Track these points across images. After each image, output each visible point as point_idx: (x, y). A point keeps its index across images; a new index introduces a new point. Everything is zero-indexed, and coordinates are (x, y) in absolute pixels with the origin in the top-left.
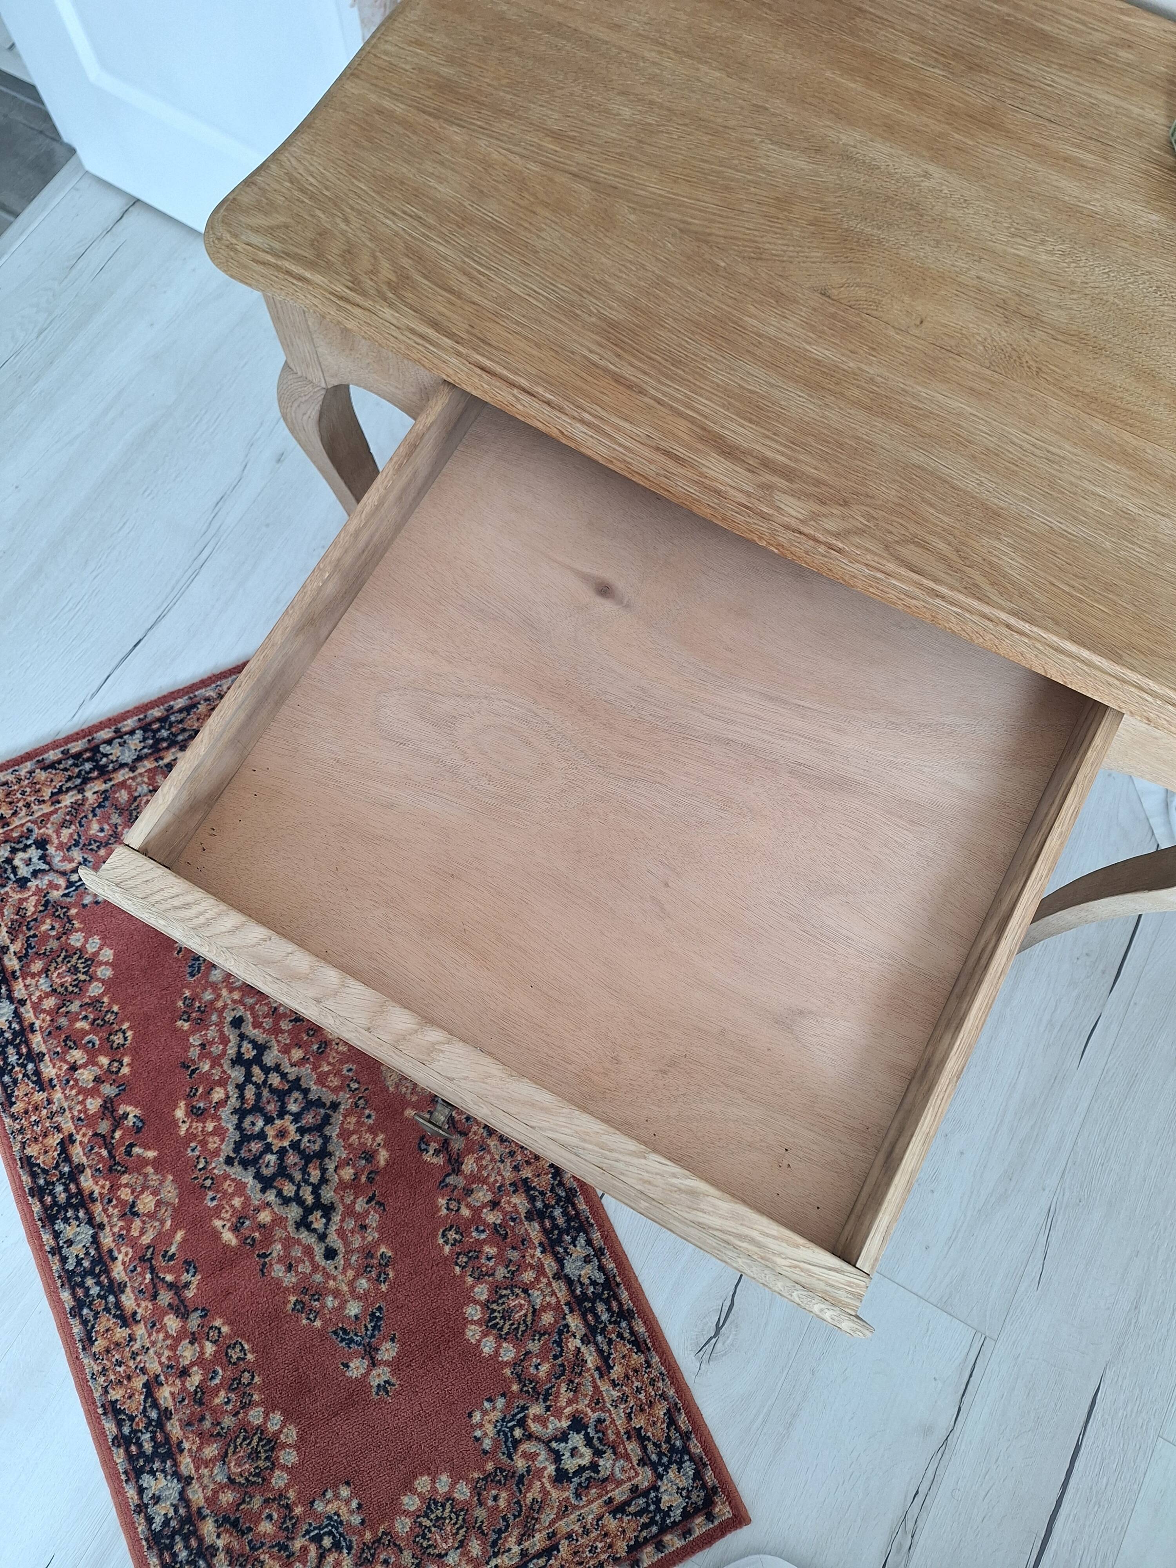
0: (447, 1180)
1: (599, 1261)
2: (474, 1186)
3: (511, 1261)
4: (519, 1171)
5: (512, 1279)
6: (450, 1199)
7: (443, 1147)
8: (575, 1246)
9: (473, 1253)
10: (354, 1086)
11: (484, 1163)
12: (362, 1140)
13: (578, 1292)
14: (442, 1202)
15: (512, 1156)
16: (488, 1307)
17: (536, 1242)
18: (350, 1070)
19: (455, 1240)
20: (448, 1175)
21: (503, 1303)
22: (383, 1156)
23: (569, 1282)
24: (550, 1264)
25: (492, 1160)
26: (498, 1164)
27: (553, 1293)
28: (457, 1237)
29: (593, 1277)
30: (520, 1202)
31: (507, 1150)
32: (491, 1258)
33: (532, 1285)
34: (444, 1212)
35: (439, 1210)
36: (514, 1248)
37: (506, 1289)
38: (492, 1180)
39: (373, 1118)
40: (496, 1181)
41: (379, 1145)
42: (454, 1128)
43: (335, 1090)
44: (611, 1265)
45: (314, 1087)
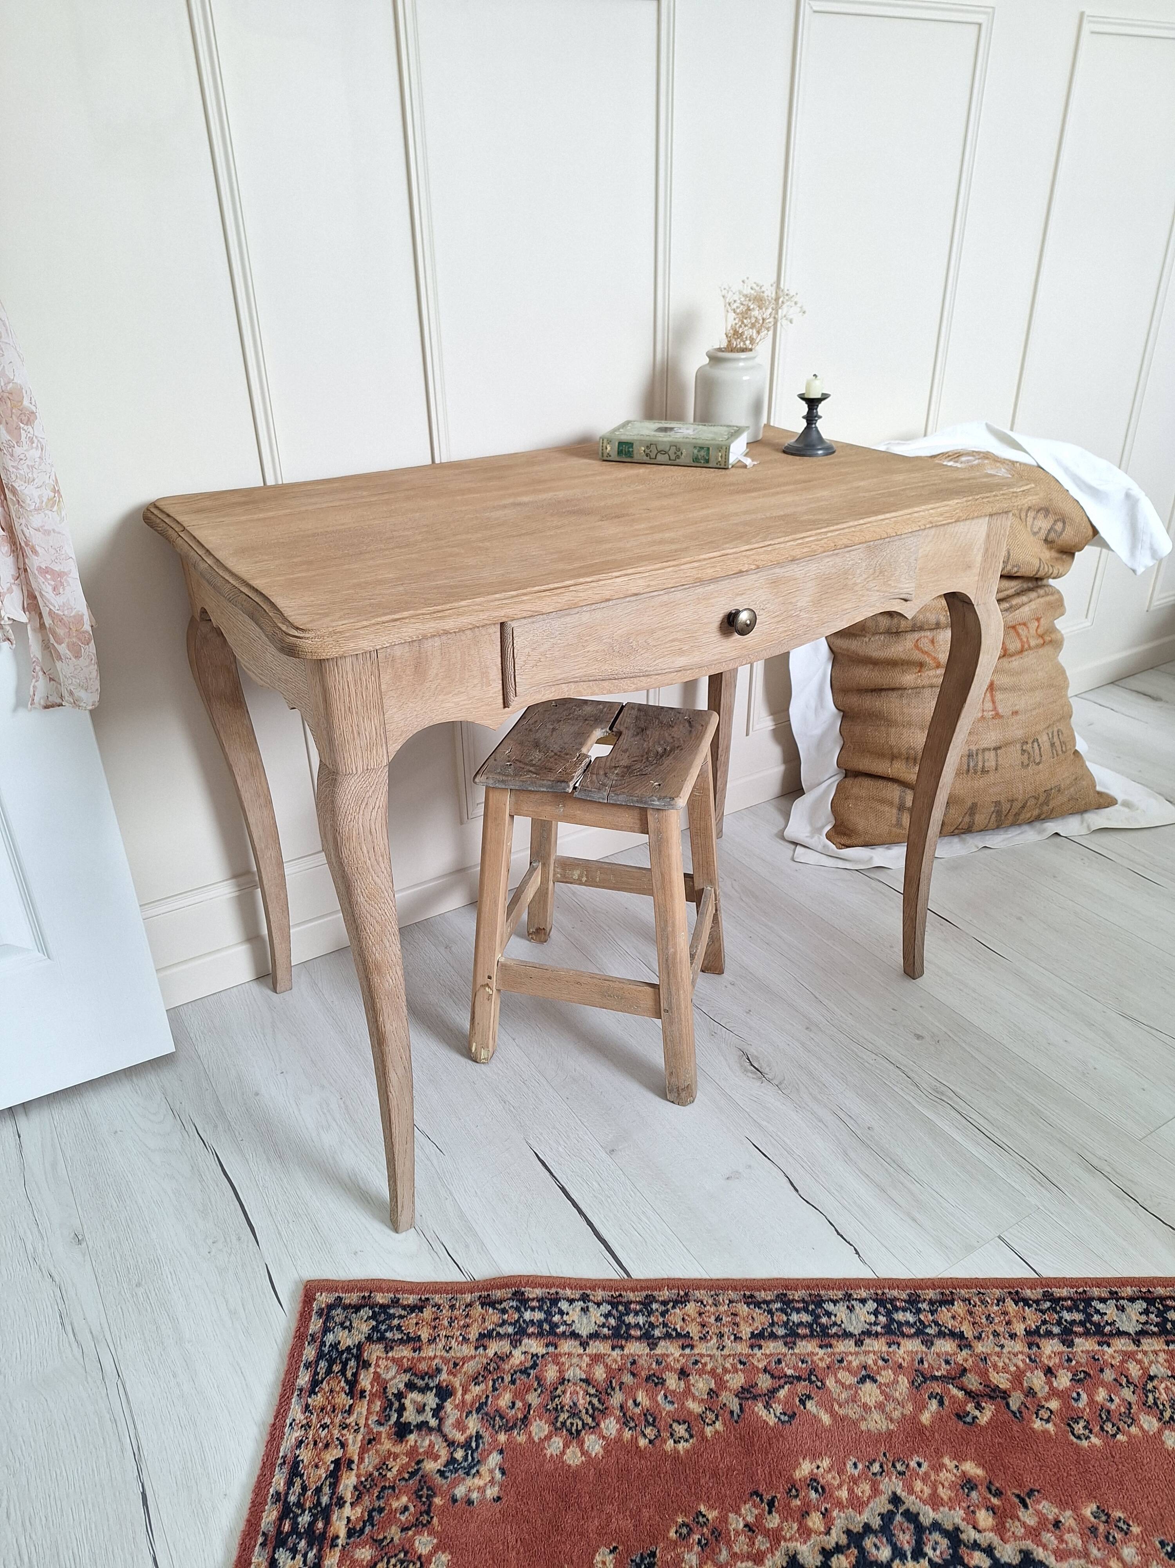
0: (1014, 1408)
1: (1123, 1298)
2: (1025, 1384)
3: (1115, 1380)
4: (1016, 1334)
5: (1136, 1386)
6: (1037, 1414)
7: (974, 1398)
8: (1106, 1314)
9: (1104, 1415)
10: (876, 1468)
11: (1001, 1364)
12: (946, 1484)
13: (1156, 1329)
14: (1037, 1425)
15: (998, 1335)
16: (1168, 1422)
17: (1097, 1348)
18: (855, 1464)
19: (1085, 1428)
20: (1008, 1404)
21: (1164, 1405)
22: (971, 1468)
23: (1142, 1333)
24: (1121, 1344)
25: (999, 1355)
26: (1004, 1351)
27: (1156, 1353)
28: (1082, 1424)
29: (1140, 1310)
30: (1050, 1348)
31: (991, 1337)
32: (1110, 1396)
33: (1145, 1370)
34: (1050, 1427)
35: (1045, 1432)
36: (1102, 1371)
37: (1147, 1397)
38: (1021, 1365)
39: (922, 1460)
40: (1023, 1361)
41: (956, 1466)
42: (953, 1379)
43: (876, 1491)
44: (1129, 1291)
45: (865, 1517)
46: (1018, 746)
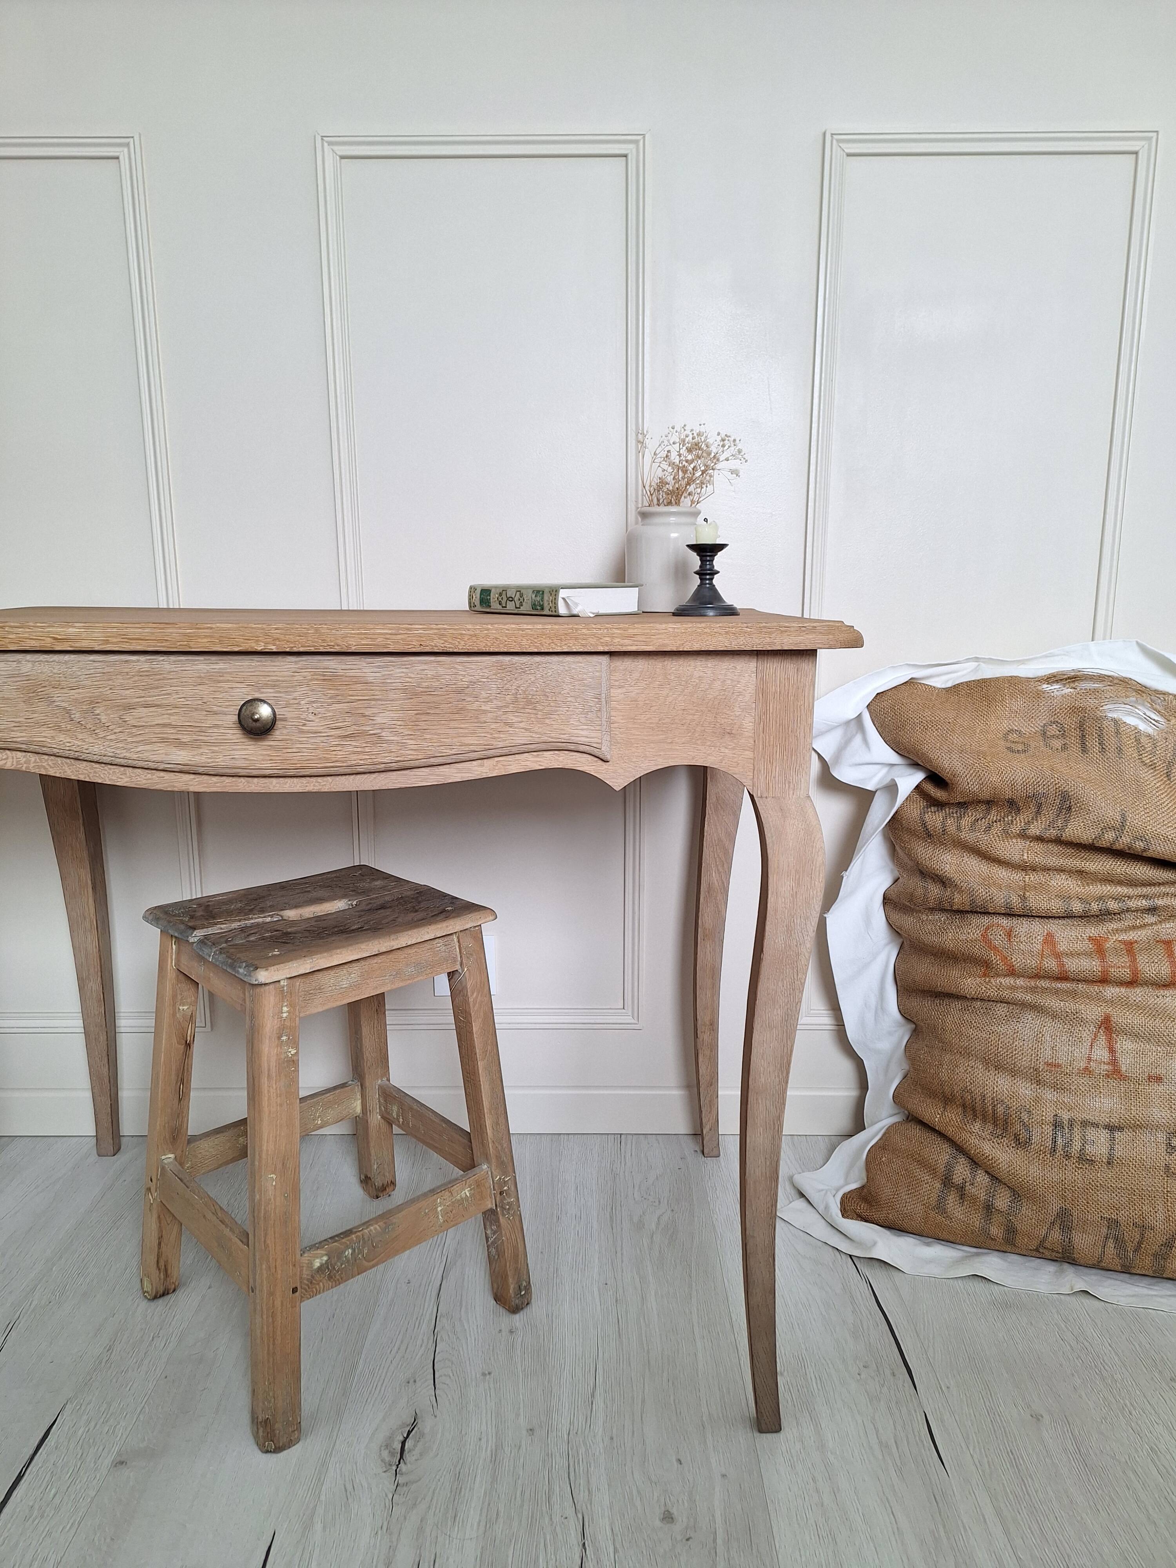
46: (1161, 1137)
